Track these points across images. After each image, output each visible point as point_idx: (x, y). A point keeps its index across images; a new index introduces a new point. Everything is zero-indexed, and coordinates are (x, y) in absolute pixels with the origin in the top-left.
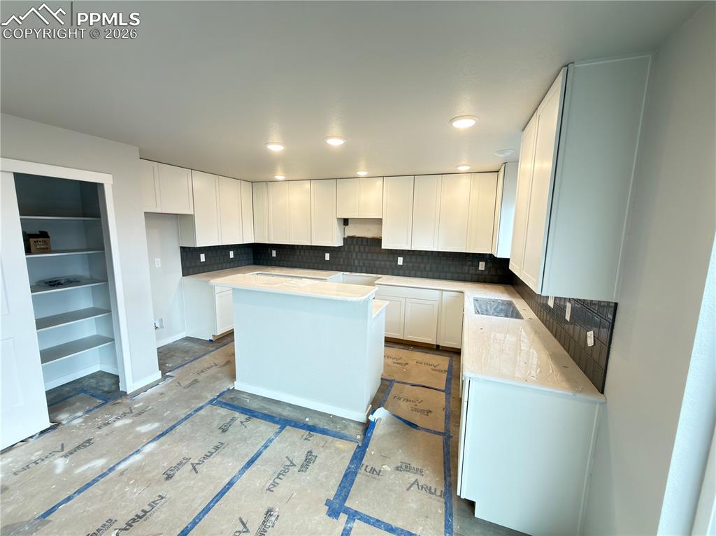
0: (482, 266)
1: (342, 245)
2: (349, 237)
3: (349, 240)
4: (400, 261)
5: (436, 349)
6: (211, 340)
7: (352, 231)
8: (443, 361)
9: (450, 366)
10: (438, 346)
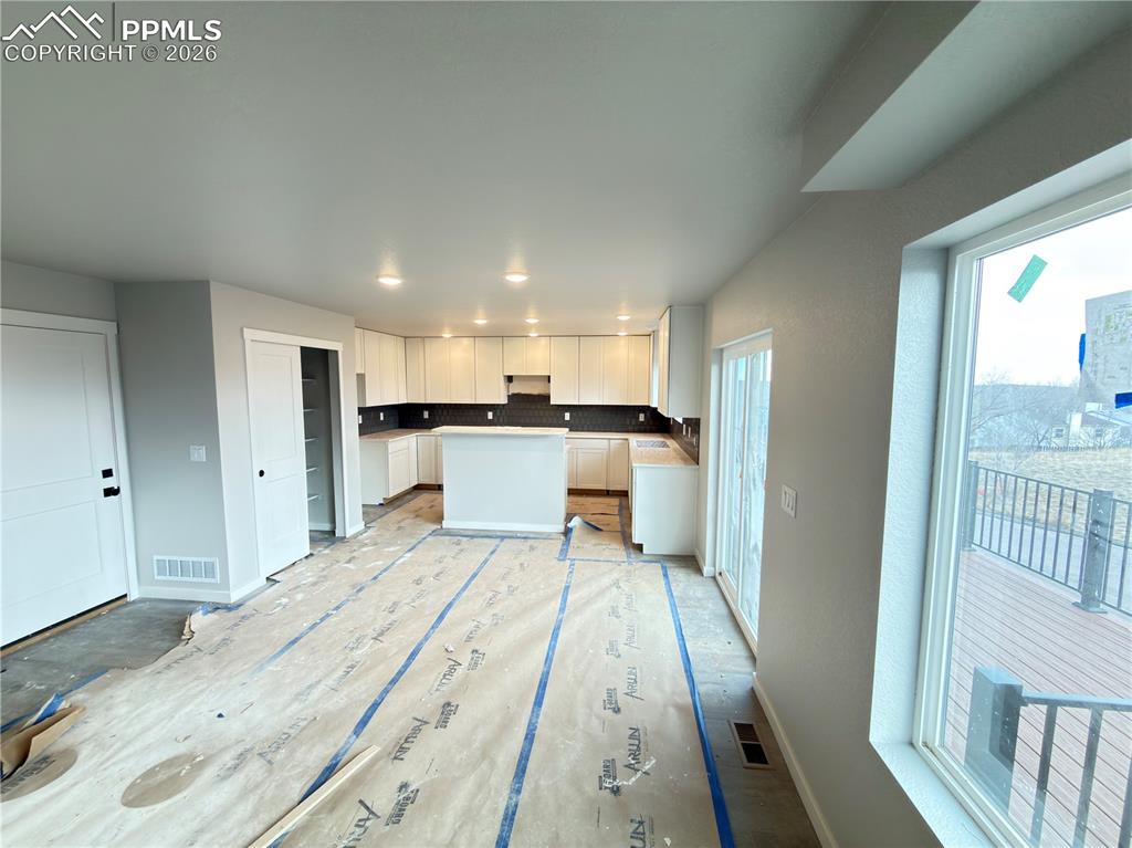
0: (642, 417)
1: (506, 402)
2: (514, 395)
3: (513, 398)
4: (567, 416)
5: (608, 493)
6: (381, 504)
7: (516, 388)
8: (615, 501)
9: (620, 505)
10: (608, 491)
